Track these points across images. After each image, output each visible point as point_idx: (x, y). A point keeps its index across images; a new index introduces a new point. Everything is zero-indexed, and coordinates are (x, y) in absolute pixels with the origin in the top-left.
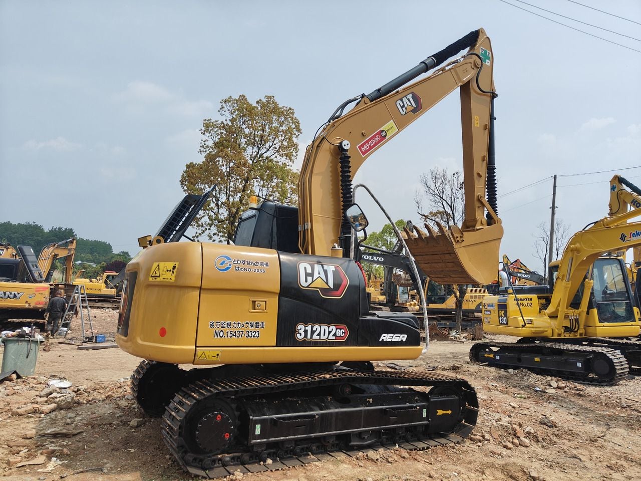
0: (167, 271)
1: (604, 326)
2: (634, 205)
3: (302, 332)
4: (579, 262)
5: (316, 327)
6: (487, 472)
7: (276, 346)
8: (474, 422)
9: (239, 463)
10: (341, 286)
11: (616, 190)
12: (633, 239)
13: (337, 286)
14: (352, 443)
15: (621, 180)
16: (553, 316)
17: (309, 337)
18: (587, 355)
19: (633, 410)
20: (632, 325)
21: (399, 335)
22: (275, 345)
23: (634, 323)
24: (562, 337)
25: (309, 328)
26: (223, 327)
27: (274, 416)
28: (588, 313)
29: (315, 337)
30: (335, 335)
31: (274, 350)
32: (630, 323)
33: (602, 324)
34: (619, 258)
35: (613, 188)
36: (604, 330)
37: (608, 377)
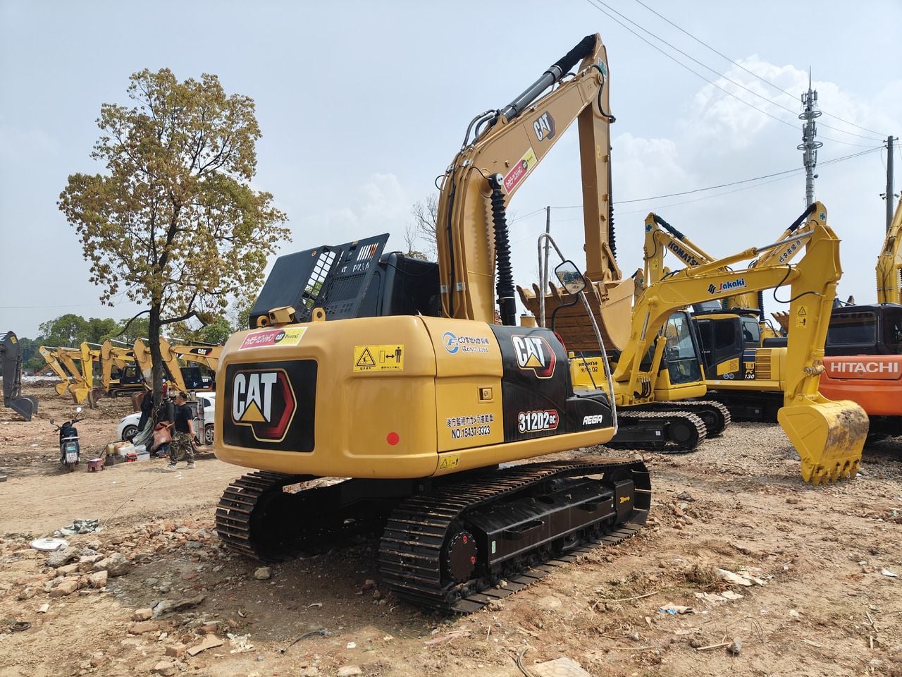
0: (387, 357)
1: (675, 388)
2: (671, 248)
3: (523, 422)
4: (656, 318)
5: (534, 415)
6: (700, 552)
7: (504, 443)
8: (647, 506)
9: (475, 591)
10: (551, 364)
11: (651, 230)
12: (724, 291)
13: (548, 363)
14: (564, 548)
15: (657, 219)
16: (623, 381)
17: (529, 429)
18: (664, 422)
19: (733, 474)
20: (700, 385)
21: (596, 416)
22: (503, 441)
23: (701, 382)
24: (634, 404)
25: (528, 417)
26: (459, 424)
27: (505, 529)
28: (659, 375)
29: (534, 427)
30: (548, 423)
31: (504, 447)
32: (698, 383)
33: (674, 386)
34: (685, 311)
35: (648, 228)
36: (677, 391)
37: (688, 442)
